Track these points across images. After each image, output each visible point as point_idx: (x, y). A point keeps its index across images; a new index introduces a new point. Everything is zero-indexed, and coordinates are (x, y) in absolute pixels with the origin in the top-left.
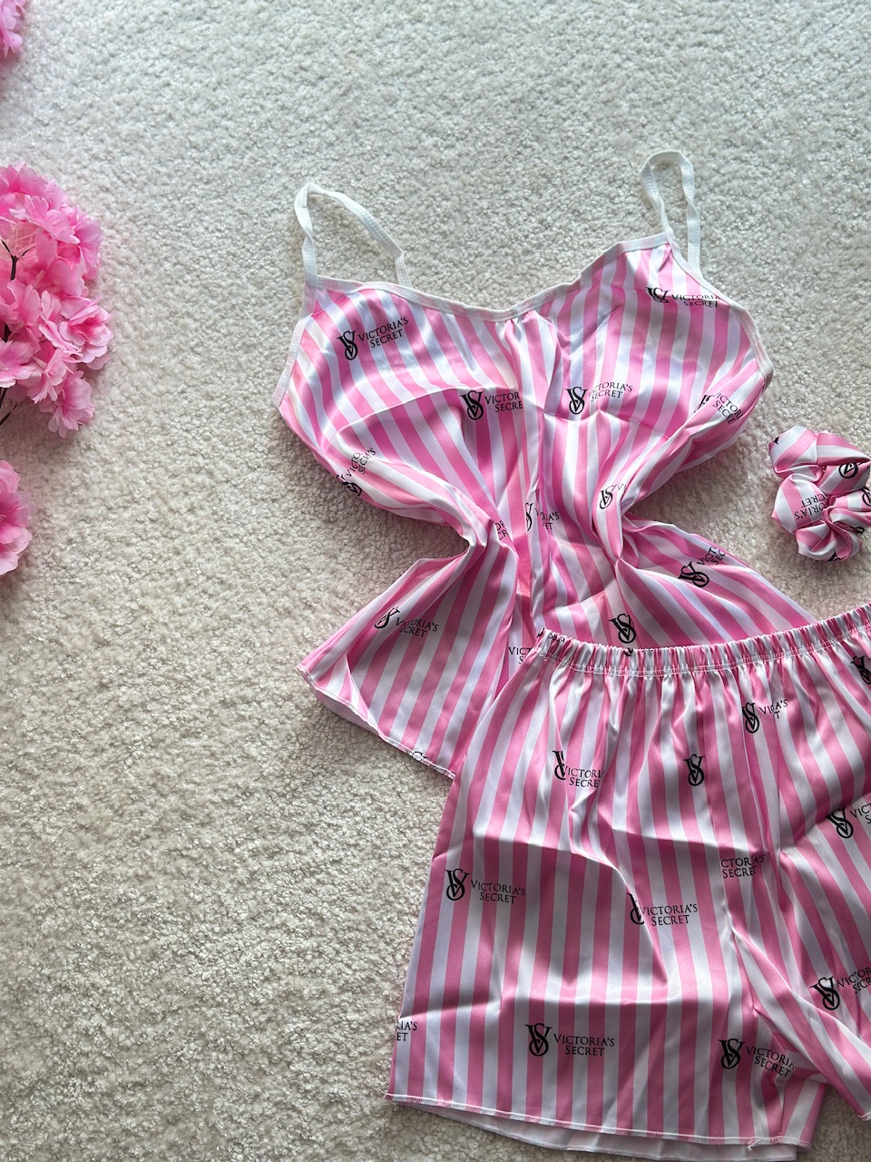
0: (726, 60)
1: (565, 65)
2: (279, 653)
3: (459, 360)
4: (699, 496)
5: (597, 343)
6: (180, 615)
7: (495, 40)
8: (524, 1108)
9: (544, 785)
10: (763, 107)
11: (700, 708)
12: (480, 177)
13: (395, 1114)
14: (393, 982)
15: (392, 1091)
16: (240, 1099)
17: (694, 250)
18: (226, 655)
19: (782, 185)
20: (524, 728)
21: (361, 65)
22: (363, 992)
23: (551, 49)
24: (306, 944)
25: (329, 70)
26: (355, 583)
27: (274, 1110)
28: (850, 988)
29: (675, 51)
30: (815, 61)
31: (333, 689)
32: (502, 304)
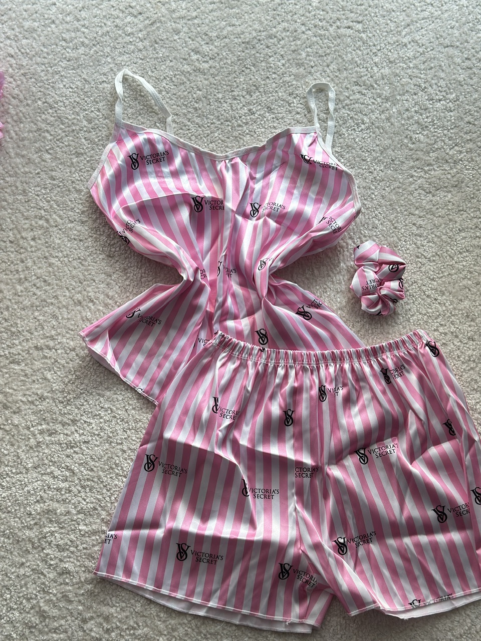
0: (361, 38)
1: (274, 27)
2: (71, 325)
3: (194, 179)
4: (313, 271)
5: (270, 181)
6: (19, 296)
7: (238, 8)
8: (169, 588)
9: (205, 414)
10: (378, 67)
11: (296, 385)
12: (220, 81)
13: (98, 583)
14: (107, 511)
15: (97, 570)
16: (13, 565)
17: (329, 138)
18: (42, 321)
19: (381, 110)
20: (200, 383)
21: (163, 10)
22: (90, 515)
23: (268, 17)
24: (62, 485)
25: (145, 10)
26: (119, 292)
27: (31, 573)
28: (353, 544)
29: (335, 29)
30: (409, 46)
31: (98, 348)
32: (222, 152)
